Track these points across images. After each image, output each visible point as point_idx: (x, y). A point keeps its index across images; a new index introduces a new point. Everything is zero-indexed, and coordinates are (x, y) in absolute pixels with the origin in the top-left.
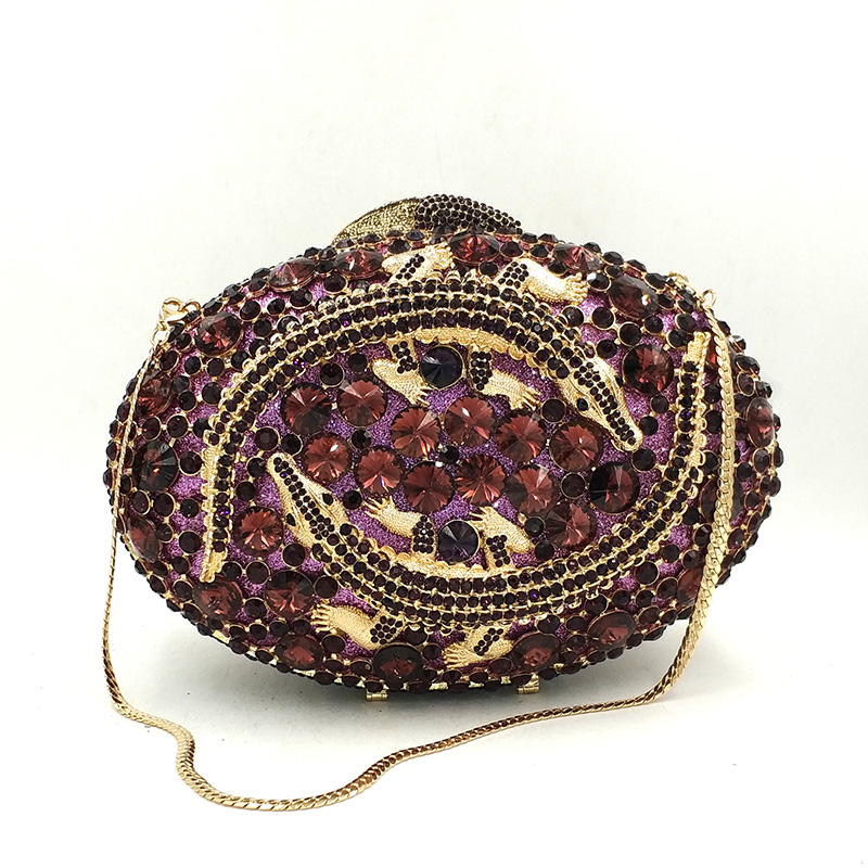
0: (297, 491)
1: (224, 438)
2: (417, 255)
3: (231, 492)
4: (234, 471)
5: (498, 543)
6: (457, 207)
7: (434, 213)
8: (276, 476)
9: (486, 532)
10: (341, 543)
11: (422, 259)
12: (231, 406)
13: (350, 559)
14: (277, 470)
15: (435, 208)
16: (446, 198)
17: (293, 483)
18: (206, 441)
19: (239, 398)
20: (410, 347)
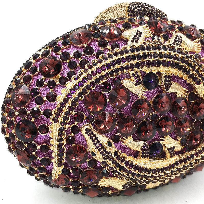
0: (96, 141)
1: (61, 119)
2: (138, 31)
3: (65, 142)
4: (65, 133)
5: (171, 150)
6: (145, 7)
7: (136, 10)
8: (86, 136)
9: (166, 145)
10: (114, 159)
11: (141, 33)
12: (62, 105)
13: (118, 165)
14: (86, 133)
15: (136, 7)
16: (140, 4)
17: (94, 138)
18: (51, 121)
19: (66, 100)
20: (139, 74)
